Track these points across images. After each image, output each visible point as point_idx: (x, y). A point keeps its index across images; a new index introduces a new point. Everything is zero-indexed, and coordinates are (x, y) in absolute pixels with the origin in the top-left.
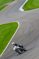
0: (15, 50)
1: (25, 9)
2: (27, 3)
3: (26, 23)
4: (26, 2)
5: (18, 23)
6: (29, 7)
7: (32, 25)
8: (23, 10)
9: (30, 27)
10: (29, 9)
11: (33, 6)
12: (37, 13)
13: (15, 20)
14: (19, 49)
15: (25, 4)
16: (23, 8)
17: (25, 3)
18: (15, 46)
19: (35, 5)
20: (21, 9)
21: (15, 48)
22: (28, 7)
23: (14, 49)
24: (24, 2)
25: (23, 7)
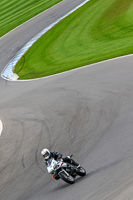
0: (52, 173)
1: (22, 73)
2: (28, 52)
3: (27, 119)
4: (26, 48)
6: (37, 66)
7: (47, 129)
8: (14, 78)
9: (41, 134)
10: (34, 75)
11: (50, 64)
12: (63, 89)
14: (65, 168)
15: (23, 56)
16: (16, 71)
17: (22, 54)
19: (57, 59)
20: (9, 74)
21: (53, 165)
22: (34, 66)
23: (50, 169)
24: (19, 49)
25: (16, 66)
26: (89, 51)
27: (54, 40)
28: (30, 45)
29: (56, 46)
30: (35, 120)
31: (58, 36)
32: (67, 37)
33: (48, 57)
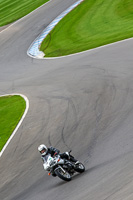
2: (54, 29)
3: (54, 97)
4: (52, 26)
5: (26, 99)
6: (63, 44)
7: (73, 106)
8: (40, 55)
9: (67, 112)
10: (60, 52)
11: (76, 41)
13: (13, 89)
15: (50, 34)
16: (42, 49)
17: (48, 32)
18: (50, 157)
19: (83, 36)
20: (35, 52)
22: (60, 43)
23: (46, 166)
24: (45, 27)
26: (116, 28)
27: (80, 17)
28: (56, 22)
29: (82, 24)
30: (62, 97)
31: (84, 13)
32: (93, 15)
33: (74, 35)
